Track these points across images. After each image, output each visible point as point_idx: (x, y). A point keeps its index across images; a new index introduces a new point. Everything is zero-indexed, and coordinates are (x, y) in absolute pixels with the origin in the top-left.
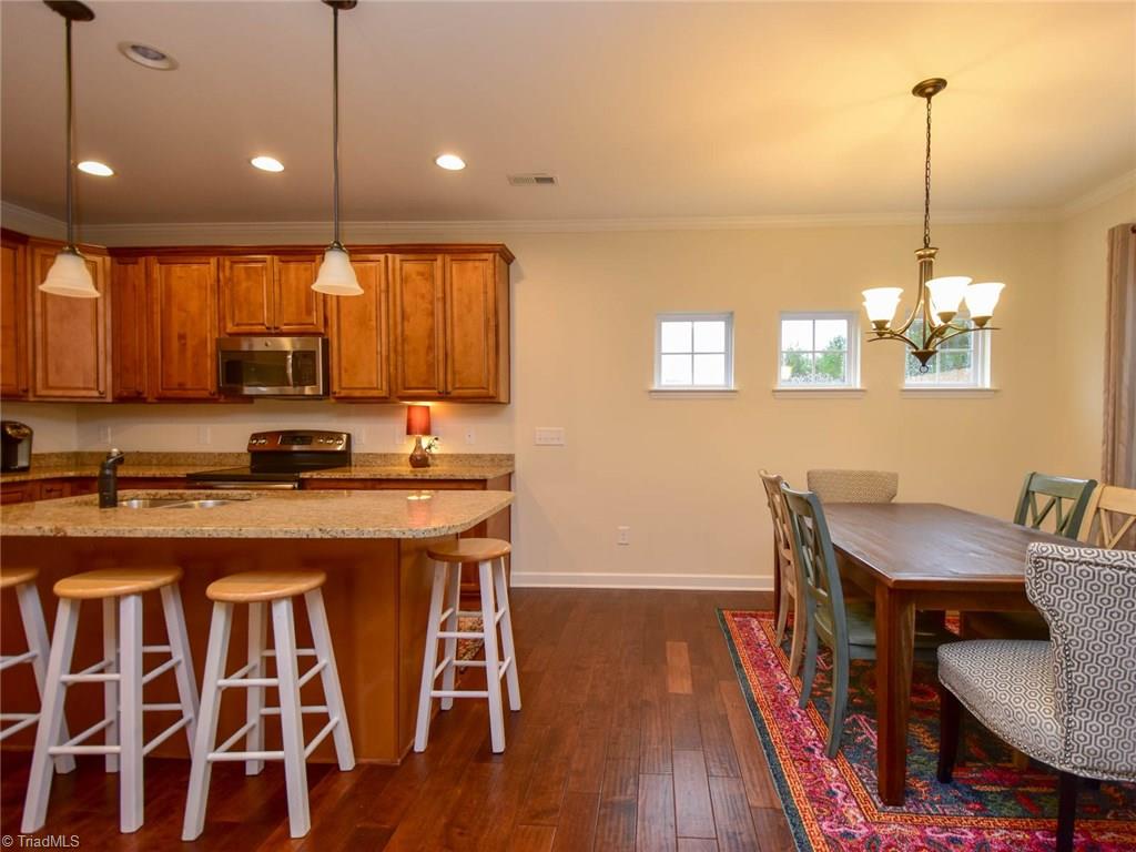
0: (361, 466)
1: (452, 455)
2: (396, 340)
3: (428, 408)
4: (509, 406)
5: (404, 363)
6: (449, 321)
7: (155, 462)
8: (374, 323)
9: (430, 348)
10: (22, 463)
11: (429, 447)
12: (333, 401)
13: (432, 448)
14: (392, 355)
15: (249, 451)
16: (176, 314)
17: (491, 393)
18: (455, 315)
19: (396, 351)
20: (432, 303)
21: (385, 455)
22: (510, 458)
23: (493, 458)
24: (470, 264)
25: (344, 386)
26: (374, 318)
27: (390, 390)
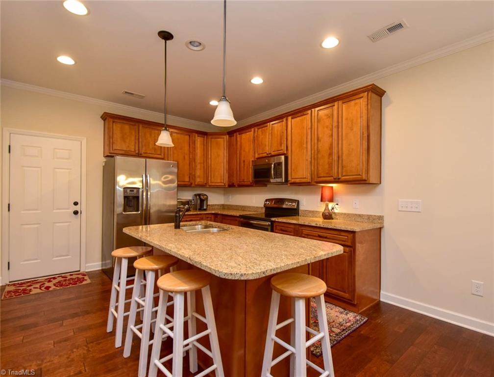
0: (303, 216)
1: (345, 214)
2: (314, 153)
3: (332, 187)
4: (380, 185)
5: (318, 164)
6: (340, 138)
7: (240, 209)
8: (305, 145)
9: (331, 154)
10: (205, 208)
11: (333, 209)
12: (289, 185)
13: (335, 209)
14: (313, 161)
15: (264, 206)
16: (243, 153)
17: (364, 177)
18: (344, 133)
19: (314, 159)
20: (332, 130)
21: (313, 212)
22: (381, 218)
23: (369, 217)
24: (353, 102)
25: (293, 177)
26: (305, 143)
27: (312, 178)
